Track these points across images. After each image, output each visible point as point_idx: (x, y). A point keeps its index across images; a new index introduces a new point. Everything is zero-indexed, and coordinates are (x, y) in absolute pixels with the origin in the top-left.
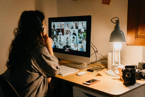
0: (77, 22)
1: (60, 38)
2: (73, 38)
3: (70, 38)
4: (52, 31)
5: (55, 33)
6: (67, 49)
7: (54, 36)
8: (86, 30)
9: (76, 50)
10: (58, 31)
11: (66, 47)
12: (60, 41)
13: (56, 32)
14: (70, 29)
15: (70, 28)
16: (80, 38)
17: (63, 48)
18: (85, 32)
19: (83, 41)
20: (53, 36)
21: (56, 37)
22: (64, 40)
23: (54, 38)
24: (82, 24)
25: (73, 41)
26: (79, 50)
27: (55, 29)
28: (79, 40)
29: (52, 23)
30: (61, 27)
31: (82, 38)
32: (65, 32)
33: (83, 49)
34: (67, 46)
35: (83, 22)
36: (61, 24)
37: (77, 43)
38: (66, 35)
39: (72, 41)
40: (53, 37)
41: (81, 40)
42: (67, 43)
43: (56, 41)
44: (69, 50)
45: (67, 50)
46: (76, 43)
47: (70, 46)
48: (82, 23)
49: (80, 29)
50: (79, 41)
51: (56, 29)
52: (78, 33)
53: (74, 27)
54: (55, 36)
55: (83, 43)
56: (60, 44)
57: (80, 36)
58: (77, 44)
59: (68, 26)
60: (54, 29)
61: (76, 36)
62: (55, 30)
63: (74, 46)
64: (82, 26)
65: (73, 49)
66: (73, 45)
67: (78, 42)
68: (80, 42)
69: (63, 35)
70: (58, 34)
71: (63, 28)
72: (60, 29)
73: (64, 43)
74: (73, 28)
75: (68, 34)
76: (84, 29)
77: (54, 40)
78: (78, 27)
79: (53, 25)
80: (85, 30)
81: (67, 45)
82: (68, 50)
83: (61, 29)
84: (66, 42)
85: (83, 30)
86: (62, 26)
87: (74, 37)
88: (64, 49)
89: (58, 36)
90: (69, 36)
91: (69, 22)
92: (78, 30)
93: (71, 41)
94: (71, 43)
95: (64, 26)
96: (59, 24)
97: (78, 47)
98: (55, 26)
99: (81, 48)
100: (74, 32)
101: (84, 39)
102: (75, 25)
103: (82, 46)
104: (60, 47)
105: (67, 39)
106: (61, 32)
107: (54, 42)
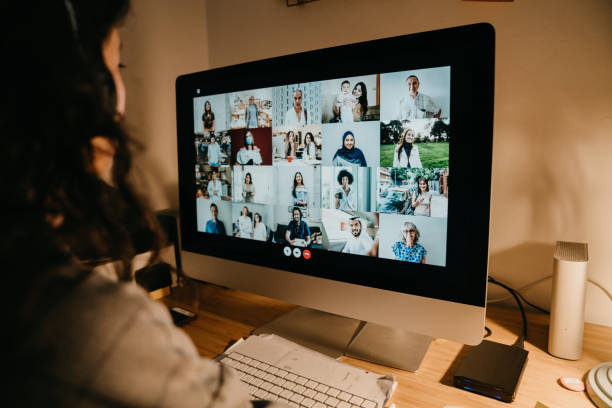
0: (369, 80)
1: (249, 180)
2: (340, 180)
3: (319, 182)
5: (215, 154)
7: (207, 169)
8: (447, 122)
9: (364, 253)
10: (238, 138)
11: (288, 234)
12: (249, 196)
13: (224, 147)
14: (316, 128)
15: (320, 120)
16: (398, 177)
17: (270, 239)
18: (441, 140)
19: (425, 197)
20: (201, 170)
21: (224, 177)
22: (277, 192)
23: (211, 183)
24: (415, 90)
25: (340, 196)
26: (387, 253)
27: (216, 134)
29: (196, 100)
30: (253, 119)
31: (418, 179)
32: (279, 144)
33: (424, 251)
34: (298, 229)
35: (418, 73)
36: (252, 99)
38: (290, 160)
39: (333, 200)
40: (202, 178)
41: (403, 189)
42: (297, 207)
43: (223, 198)
44: (309, 248)
45: (296, 248)
46: (362, 209)
47: (316, 230)
48: (415, 83)
49: (395, 123)
50: (390, 195)
51: (221, 133)
52: (382, 144)
54: (215, 169)
55: (418, 210)
57: (400, 163)
58: (371, 215)
59: (298, 108)
60: (207, 134)
62: (212, 136)
63: (348, 228)
64: (410, 102)
65: (343, 245)
66: (342, 224)
67: (381, 202)
68: (397, 206)
69: (267, 160)
70: (232, 160)
71: (263, 123)
72: (244, 131)
73: (276, 208)
74: (336, 117)
75: (299, 155)
76: (433, 120)
77: (211, 193)
78: (377, 107)
79: (203, 112)
80: (438, 128)
81: (294, 223)
82: (302, 249)
83: (252, 131)
84: (288, 201)
85: (419, 127)
86: (258, 113)
87: (343, 174)
88: (273, 241)
89: (232, 169)
90: (312, 167)
91: (307, 84)
92: (382, 125)
93: (328, 198)
94: (323, 209)
95: (270, 113)
96: (239, 103)
97: (380, 234)
98: (213, 118)
99: (409, 242)
100: (348, 144)
101: (426, 181)
102: (354, 98)
103: (410, 227)
104: (247, 230)
105: (296, 183)
106: (250, 147)
107: (213, 205)
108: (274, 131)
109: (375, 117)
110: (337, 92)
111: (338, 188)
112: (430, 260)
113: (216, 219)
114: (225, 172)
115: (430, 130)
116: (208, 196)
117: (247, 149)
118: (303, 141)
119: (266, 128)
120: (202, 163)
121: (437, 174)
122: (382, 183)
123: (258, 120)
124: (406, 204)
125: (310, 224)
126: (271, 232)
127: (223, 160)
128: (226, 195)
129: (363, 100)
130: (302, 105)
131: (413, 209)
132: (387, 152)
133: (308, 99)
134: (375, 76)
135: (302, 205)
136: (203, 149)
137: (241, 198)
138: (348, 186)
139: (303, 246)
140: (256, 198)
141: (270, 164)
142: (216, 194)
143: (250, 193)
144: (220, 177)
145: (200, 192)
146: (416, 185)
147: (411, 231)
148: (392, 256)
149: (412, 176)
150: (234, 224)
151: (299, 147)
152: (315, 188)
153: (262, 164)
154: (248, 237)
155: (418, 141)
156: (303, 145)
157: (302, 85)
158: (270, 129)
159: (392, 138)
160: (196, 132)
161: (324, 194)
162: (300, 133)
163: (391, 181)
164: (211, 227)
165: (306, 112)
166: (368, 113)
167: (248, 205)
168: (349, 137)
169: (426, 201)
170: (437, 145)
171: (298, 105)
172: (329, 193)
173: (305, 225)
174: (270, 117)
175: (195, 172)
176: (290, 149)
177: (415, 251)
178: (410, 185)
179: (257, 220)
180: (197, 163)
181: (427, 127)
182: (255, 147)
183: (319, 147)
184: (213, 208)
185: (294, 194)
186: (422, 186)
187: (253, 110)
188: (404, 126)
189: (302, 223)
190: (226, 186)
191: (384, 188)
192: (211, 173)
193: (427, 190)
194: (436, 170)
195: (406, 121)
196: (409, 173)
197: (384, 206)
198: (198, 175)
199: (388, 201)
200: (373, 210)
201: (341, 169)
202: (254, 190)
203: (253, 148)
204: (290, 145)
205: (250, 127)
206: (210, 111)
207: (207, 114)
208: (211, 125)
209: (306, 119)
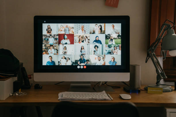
0: (103, 25)
1: (65, 48)
2: (95, 47)
3: (89, 48)
4: (44, 38)
5: (51, 41)
6: (82, 64)
7: (48, 45)
10: (61, 37)
11: (79, 62)
12: (65, 53)
13: (56, 39)
14: (88, 35)
15: (89, 33)
16: (110, 46)
18: (119, 38)
19: (116, 50)
20: (45, 46)
21: (55, 48)
22: (75, 52)
24: (113, 27)
25: (95, 51)
26: (107, 64)
29: (43, 24)
31: (114, 47)
35: (114, 24)
36: (67, 26)
37: (103, 54)
38: (80, 43)
39: (93, 53)
40: (46, 48)
41: (111, 49)
42: (82, 55)
43: (54, 54)
44: (86, 65)
46: (101, 54)
47: (88, 60)
48: (113, 26)
49: (109, 35)
50: (108, 51)
51: (54, 35)
52: (106, 39)
54: (51, 45)
56: (65, 58)
57: (110, 43)
60: (48, 35)
63: (97, 59)
64: (112, 30)
66: (95, 58)
68: (110, 53)
69: (72, 42)
70: (59, 43)
71: (71, 33)
73: (75, 55)
74: (94, 33)
76: (118, 34)
77: (49, 53)
78: (105, 31)
79: (47, 28)
80: (119, 36)
81: (81, 59)
82: (83, 66)
85: (114, 36)
86: (69, 30)
87: (96, 46)
88: (74, 65)
89: (59, 45)
90: (87, 45)
91: (85, 24)
92: (106, 35)
94: (90, 55)
95: (73, 30)
96: (62, 27)
97: (105, 60)
98: (51, 30)
99: (113, 61)
100: (97, 39)
101: (116, 47)
102: (99, 28)
103: (113, 57)
105: (82, 49)
106: (66, 39)
107: (50, 56)
109: (104, 33)
110: (94, 27)
111: (94, 49)
112: (117, 64)
113: (51, 61)
114: (56, 46)
115: (117, 36)
116: (48, 54)
117: (65, 40)
118: (84, 38)
120: (46, 43)
121: (119, 46)
122: (106, 48)
123: (69, 32)
124: (112, 52)
126: (73, 63)
128: (56, 53)
129: (101, 29)
130: (84, 29)
131: (113, 53)
132: (107, 41)
133: (86, 28)
134: (104, 24)
135: (84, 54)
136: (46, 39)
137: (62, 54)
138: (97, 49)
140: (68, 53)
141: (73, 44)
142: (52, 53)
145: (44, 53)
147: (113, 58)
148: (109, 64)
149: (113, 46)
150: (59, 62)
151: (83, 39)
152: (87, 50)
155: (114, 39)
156: (84, 39)
158: (74, 34)
159: (108, 38)
160: (43, 34)
161: (90, 51)
162: (83, 36)
163: (108, 47)
164: (49, 63)
165: (85, 31)
167: (64, 55)
168: (97, 37)
170: (118, 39)
172: (92, 51)
173: (85, 59)
174: (73, 31)
175: (42, 46)
176: (80, 40)
177: (114, 62)
178: (113, 48)
179: (68, 59)
180: (43, 44)
181: (116, 36)
183: (89, 40)
184: (50, 57)
185: (81, 52)
186: (115, 48)
187: (67, 29)
188: (111, 35)
189: (84, 59)
190: (56, 50)
192: (50, 47)
193: (116, 49)
194: (118, 45)
195: (111, 34)
196: (112, 46)
197: (106, 53)
198: (44, 47)
199: (107, 52)
200: (104, 54)
201: (95, 45)
202: (67, 51)
203: (67, 40)
204: (80, 39)
205: (66, 34)
206: (50, 28)
207: (48, 29)
208: (50, 32)
209: (85, 33)
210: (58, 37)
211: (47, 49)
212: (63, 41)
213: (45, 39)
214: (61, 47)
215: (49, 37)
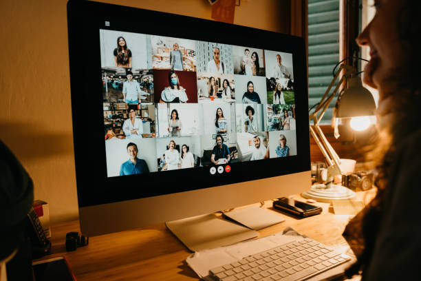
0: (260, 52)
1: (175, 115)
2: (247, 112)
3: (234, 114)
4: (106, 79)
5: (132, 91)
6: (222, 161)
8: (293, 81)
9: (262, 158)
11: (213, 156)
12: (176, 130)
13: (145, 86)
14: (230, 76)
16: (276, 109)
18: (291, 90)
19: (287, 120)
20: (112, 108)
21: (145, 115)
24: (280, 62)
25: (247, 123)
26: (274, 155)
28: (270, 117)
29: (103, 32)
30: (178, 63)
31: (284, 110)
33: (289, 149)
34: (220, 151)
36: (176, 46)
37: (263, 130)
38: (213, 99)
40: (114, 117)
41: (278, 116)
42: (220, 134)
43: (144, 136)
44: (229, 164)
45: (220, 166)
46: (260, 130)
47: (234, 149)
48: (280, 59)
49: (272, 79)
50: (273, 121)
51: (141, 72)
52: (268, 90)
53: (250, 69)
54: (133, 107)
55: (285, 128)
56: (177, 147)
58: (264, 133)
59: (217, 62)
60: (121, 70)
61: (259, 102)
62: (129, 72)
63: (253, 144)
64: (278, 68)
65: (250, 156)
66: (250, 142)
67: (269, 124)
68: (277, 126)
70: (157, 99)
71: (188, 68)
74: (243, 72)
75: (219, 95)
77: (127, 132)
78: (264, 69)
80: (290, 84)
82: (224, 166)
83: (178, 73)
85: (282, 83)
86: (183, 59)
87: (249, 108)
88: (201, 165)
89: (156, 107)
90: (229, 105)
91: (223, 45)
92: (267, 79)
93: (241, 125)
94: (238, 133)
95: (194, 60)
96: (162, 46)
98: (130, 54)
99: (282, 147)
100: (251, 89)
101: (287, 111)
102: (252, 61)
103: (282, 137)
104: (174, 162)
105: (218, 117)
106: (176, 87)
107: (130, 144)
108: (198, 75)
109: (263, 74)
110: (240, 54)
111: (246, 118)
113: (136, 158)
114: (147, 109)
115: (287, 84)
116: (124, 135)
117: (173, 88)
118: (222, 85)
119: (191, 72)
120: (113, 100)
122: (269, 113)
123: (183, 65)
125: (229, 146)
126: (199, 159)
127: (145, 98)
128: (149, 132)
130: (220, 59)
131: (283, 127)
132: (270, 95)
133: (224, 56)
134: (262, 50)
135: (223, 133)
136: (114, 86)
137: (167, 133)
138: (252, 116)
139: (225, 163)
140: (183, 132)
141: (196, 102)
143: (177, 127)
144: (141, 115)
145: (110, 132)
146: (283, 114)
147: (283, 139)
148: (276, 156)
150: (159, 160)
152: (231, 119)
153: (187, 102)
154: (176, 168)
156: (222, 88)
157: (220, 45)
158: (195, 73)
159: (272, 87)
160: (103, 66)
161: (238, 123)
162: (219, 79)
163: (273, 112)
164: (128, 169)
165: (223, 64)
166: (260, 72)
167: (174, 139)
168: (251, 85)
169: (288, 122)
170: (290, 92)
171: (217, 58)
172: (241, 121)
174: (194, 64)
175: (102, 111)
176: (212, 90)
177: (285, 150)
178: (281, 114)
179: (185, 150)
180: (106, 101)
182: (181, 87)
183: (233, 90)
184: (131, 148)
185: (217, 125)
186: (286, 114)
187: (178, 55)
188: (277, 81)
190: (148, 123)
191: (270, 116)
192: (129, 111)
193: (288, 116)
195: (277, 79)
196: (280, 107)
197: (271, 127)
198: (107, 114)
199: (272, 124)
200: (266, 130)
201: (247, 105)
202: (181, 125)
203: (178, 88)
204: (212, 87)
205: (175, 69)
206: (125, 47)
207: (120, 50)
208: (127, 62)
209: (223, 69)
210: (151, 79)
211: (120, 118)
212: (168, 93)
213: (110, 85)
214: (163, 111)
215: (124, 77)
